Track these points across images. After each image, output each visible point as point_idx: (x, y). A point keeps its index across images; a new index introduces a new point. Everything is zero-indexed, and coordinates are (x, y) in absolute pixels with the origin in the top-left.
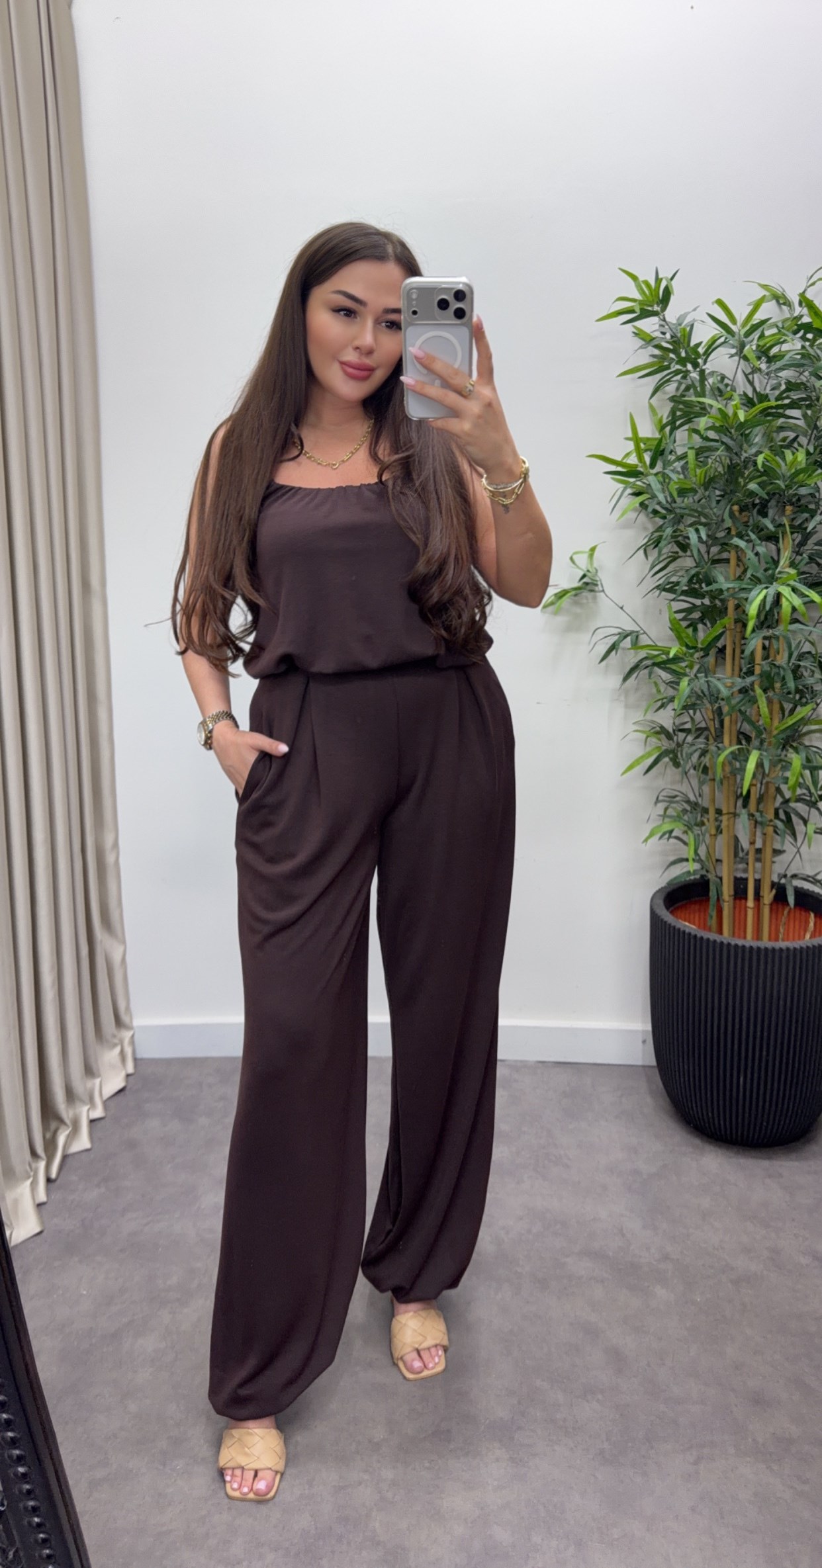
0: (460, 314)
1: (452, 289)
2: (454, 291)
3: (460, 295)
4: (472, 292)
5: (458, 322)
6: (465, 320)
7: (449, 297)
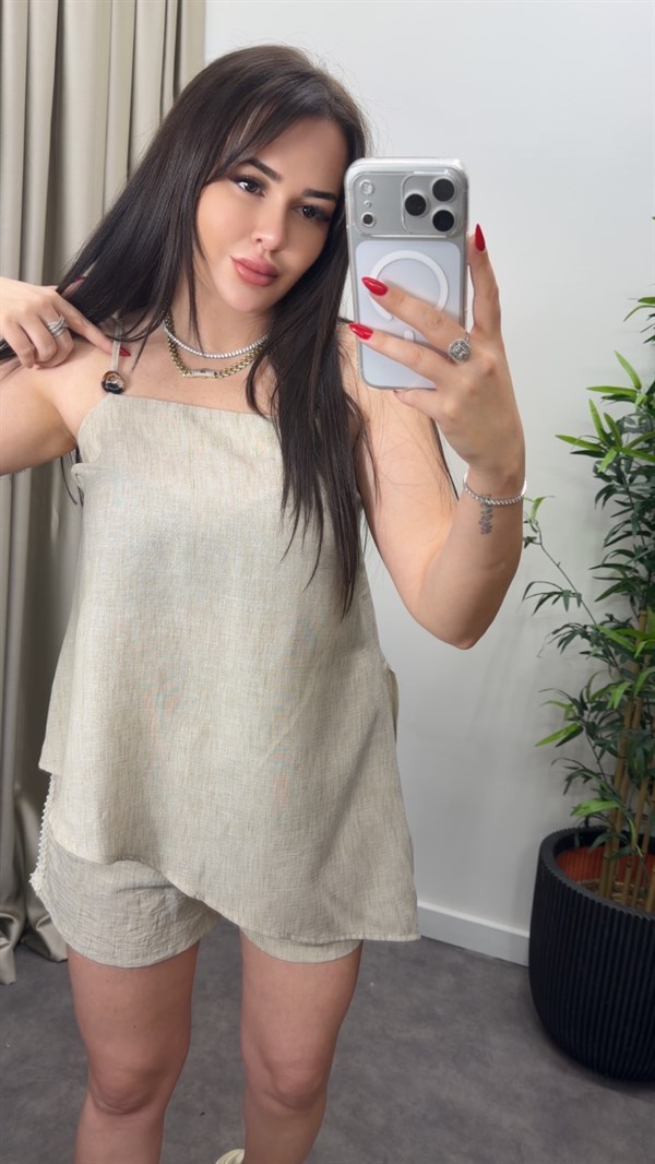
0: (444, 222)
1: (432, 177)
2: (434, 181)
3: (444, 189)
4: (466, 186)
5: (442, 235)
6: (453, 231)
7: (425, 192)
